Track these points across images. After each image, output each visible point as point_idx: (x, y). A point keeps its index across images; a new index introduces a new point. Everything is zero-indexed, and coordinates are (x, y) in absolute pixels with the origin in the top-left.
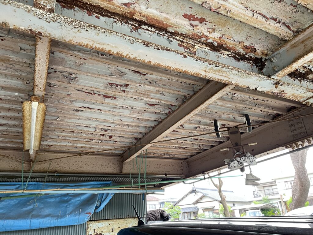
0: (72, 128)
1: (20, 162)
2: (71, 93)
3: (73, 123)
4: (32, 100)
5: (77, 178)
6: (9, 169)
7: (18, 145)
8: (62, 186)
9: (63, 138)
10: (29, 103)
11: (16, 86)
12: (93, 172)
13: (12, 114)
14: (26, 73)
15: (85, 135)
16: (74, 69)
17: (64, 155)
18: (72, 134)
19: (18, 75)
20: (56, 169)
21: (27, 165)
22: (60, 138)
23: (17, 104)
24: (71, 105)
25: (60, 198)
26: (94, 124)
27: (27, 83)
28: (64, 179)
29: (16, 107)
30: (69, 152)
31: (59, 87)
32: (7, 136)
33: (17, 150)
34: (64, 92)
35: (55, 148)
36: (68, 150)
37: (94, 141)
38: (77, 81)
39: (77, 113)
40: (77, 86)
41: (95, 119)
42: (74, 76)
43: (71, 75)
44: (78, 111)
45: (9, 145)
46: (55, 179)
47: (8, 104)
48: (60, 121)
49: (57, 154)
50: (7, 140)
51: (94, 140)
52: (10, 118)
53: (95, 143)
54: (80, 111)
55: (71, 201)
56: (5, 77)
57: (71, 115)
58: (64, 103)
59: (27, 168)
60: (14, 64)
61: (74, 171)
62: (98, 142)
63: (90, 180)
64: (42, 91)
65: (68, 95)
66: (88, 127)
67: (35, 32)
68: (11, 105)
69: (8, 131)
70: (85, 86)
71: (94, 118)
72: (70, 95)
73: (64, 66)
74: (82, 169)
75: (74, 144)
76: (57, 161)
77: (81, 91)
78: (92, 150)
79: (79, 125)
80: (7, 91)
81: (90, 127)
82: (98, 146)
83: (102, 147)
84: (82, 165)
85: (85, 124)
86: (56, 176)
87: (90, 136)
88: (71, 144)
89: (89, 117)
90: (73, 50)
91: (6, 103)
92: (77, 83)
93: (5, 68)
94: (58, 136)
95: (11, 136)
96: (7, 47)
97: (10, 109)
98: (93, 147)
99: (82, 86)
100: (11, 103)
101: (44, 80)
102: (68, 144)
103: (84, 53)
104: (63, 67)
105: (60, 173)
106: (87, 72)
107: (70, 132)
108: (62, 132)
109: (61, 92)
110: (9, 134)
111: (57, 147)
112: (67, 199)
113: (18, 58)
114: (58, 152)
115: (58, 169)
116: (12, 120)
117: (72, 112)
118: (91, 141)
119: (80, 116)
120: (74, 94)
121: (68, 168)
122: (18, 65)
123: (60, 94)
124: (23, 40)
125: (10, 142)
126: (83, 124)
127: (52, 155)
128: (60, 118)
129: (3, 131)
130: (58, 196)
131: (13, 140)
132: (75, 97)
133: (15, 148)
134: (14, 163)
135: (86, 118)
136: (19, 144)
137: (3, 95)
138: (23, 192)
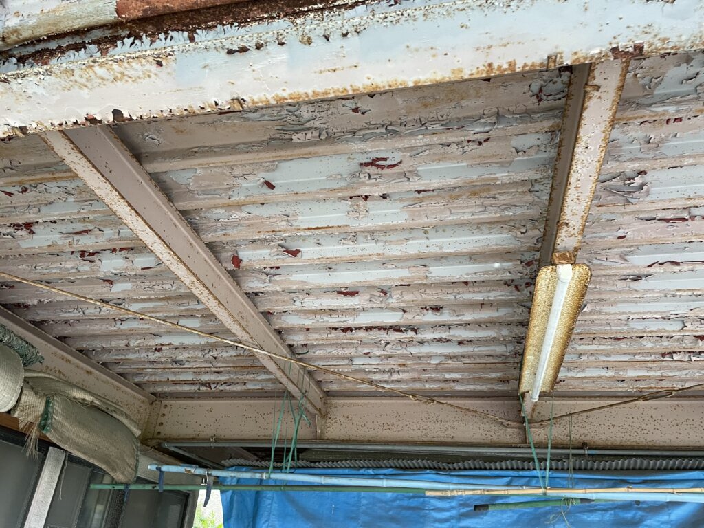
0: (619, 328)
1: (502, 424)
2: (626, 231)
3: (623, 313)
4: (557, 261)
5: (645, 462)
6: (482, 441)
7: (489, 386)
8: (612, 483)
9: (592, 359)
10: (549, 271)
11: (500, 245)
12: (681, 444)
13: (485, 314)
14: (523, 208)
15: (650, 345)
16: (646, 159)
17: (591, 402)
18: (617, 346)
19: (508, 216)
20: (583, 437)
21: (516, 430)
22: (584, 358)
23: (495, 288)
24: (622, 266)
25: (612, 512)
26: (682, 308)
27: (522, 233)
28: (611, 465)
29: (495, 297)
30: (604, 394)
31: (593, 223)
32: (472, 366)
33: (489, 397)
34: (607, 234)
35: (571, 387)
36: (603, 390)
37: (676, 357)
38: (648, 193)
39: (634, 285)
40: (650, 205)
41: (690, 293)
42: (638, 181)
43: (632, 181)
44: (638, 278)
45: (472, 387)
46: (589, 463)
47: (477, 292)
48: (590, 312)
49: (575, 402)
50: (471, 376)
51: (674, 355)
52: (480, 324)
53: (680, 363)
54: (644, 279)
55: (645, 523)
56: (477, 230)
57: (620, 292)
58: (604, 263)
59: (518, 437)
60: (497, 196)
61: (629, 443)
62: (687, 359)
63: (683, 466)
64: (577, 235)
65: (619, 238)
66: (664, 318)
67: (627, 50)
68: (485, 294)
69: (472, 356)
70: (672, 200)
71: (685, 291)
72: (624, 237)
73: (618, 161)
74: (649, 438)
75: (617, 371)
76: (580, 418)
77: (654, 219)
78: (667, 384)
79: (640, 316)
80: (479, 263)
81: (672, 316)
82: (685, 372)
83: (698, 374)
84: (647, 428)
85: (656, 312)
86: (589, 455)
87: (666, 344)
88: (611, 373)
89: (669, 290)
90: (650, 105)
91: (474, 292)
92: (649, 199)
93: (481, 209)
94: (580, 355)
95: (480, 365)
96: (487, 157)
97: (485, 302)
98: (670, 374)
99: (664, 200)
100: (485, 288)
101: (586, 205)
102: (603, 373)
103: (679, 103)
104: (618, 163)
105: (596, 449)
106: (684, 157)
107: (610, 342)
108: (591, 343)
109: (601, 235)
110: (476, 362)
111: (576, 383)
112: (633, 518)
113: (513, 174)
114: (577, 397)
115: (588, 439)
116: (483, 329)
117: (621, 285)
118: (666, 359)
119: (646, 291)
120: (633, 231)
121: (613, 435)
122: (506, 195)
123: (600, 240)
124: (530, 124)
125: (475, 381)
126: (651, 312)
127: (563, 404)
128: (589, 306)
129: (463, 357)
130: (606, 507)
131: (482, 375)
132: (639, 238)
133: (485, 391)
134: (488, 426)
135: (663, 295)
136: (492, 383)
137: (471, 274)
138: (545, 494)
